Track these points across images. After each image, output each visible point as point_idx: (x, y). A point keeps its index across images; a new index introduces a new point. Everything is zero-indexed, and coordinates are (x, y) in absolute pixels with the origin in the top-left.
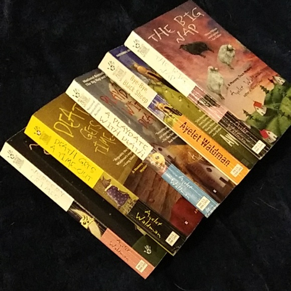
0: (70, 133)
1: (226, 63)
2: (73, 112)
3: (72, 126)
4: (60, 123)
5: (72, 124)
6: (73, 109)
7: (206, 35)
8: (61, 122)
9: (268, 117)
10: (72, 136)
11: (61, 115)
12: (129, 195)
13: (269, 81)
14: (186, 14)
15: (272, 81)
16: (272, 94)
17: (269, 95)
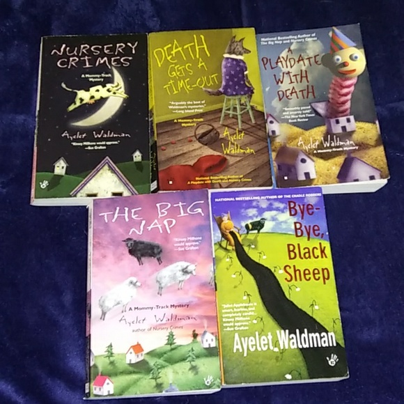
0: (160, 62)
1: (160, 284)
2: (183, 49)
3: (169, 58)
4: (162, 51)
5: (170, 57)
6: (186, 47)
7: (176, 240)
8: (164, 51)
9: (131, 369)
10: (160, 66)
11: (170, 45)
12: (253, 93)
13: (191, 333)
14: (180, 204)
15: (195, 336)
16: (172, 349)
17: (169, 347)
